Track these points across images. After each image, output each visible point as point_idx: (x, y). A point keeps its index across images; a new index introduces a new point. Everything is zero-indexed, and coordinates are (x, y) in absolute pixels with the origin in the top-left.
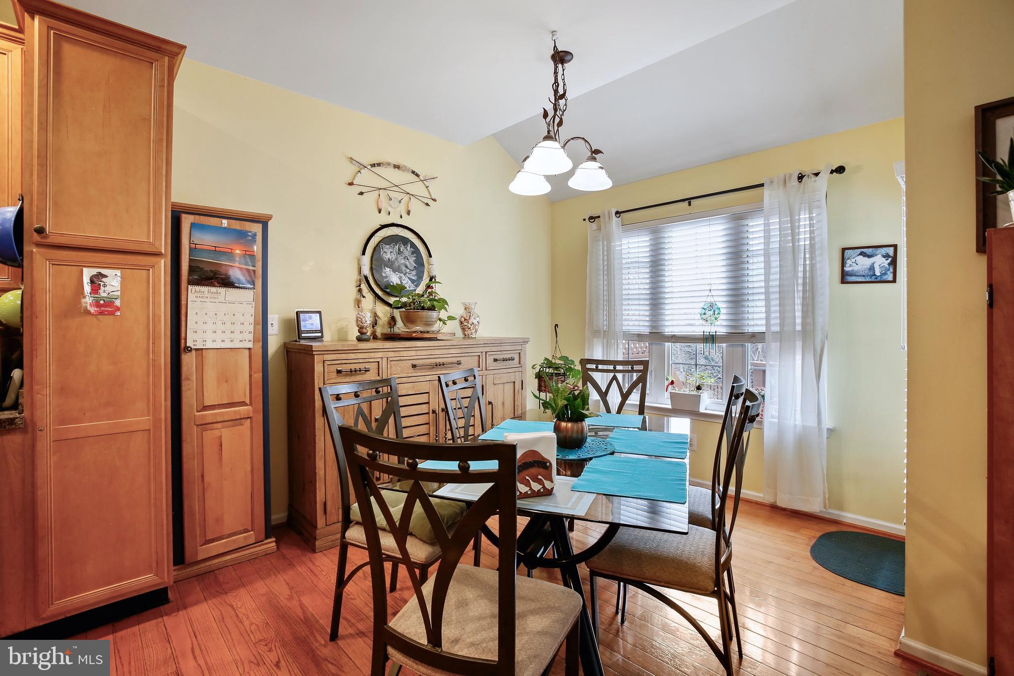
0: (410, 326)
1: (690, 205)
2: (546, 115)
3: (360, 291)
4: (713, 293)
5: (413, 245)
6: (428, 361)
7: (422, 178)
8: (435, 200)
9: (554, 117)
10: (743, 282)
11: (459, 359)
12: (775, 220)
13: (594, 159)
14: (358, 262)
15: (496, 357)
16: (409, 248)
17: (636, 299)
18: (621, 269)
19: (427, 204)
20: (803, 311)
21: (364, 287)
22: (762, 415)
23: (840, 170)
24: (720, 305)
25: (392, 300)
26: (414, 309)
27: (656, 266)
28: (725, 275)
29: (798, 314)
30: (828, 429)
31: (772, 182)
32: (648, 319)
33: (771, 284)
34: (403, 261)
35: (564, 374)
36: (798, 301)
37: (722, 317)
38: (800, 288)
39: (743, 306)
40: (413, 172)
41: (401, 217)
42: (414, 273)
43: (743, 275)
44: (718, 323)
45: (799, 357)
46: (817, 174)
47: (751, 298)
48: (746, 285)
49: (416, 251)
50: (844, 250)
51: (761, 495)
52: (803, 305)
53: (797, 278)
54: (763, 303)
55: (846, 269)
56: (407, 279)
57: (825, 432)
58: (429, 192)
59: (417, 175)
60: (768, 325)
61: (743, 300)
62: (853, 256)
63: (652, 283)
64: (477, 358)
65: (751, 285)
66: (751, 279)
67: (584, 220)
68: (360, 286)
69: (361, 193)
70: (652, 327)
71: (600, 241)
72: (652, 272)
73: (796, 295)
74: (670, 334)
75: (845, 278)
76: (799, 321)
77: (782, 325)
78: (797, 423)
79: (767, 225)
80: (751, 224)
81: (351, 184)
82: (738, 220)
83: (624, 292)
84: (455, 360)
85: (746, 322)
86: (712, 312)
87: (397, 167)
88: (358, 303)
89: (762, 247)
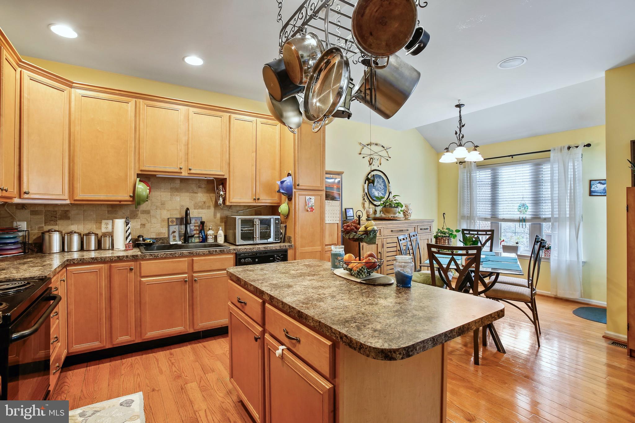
0: (387, 214)
1: (512, 157)
2: (456, 133)
3: (364, 199)
4: (525, 199)
5: (383, 179)
6: (397, 229)
7: (385, 148)
8: (390, 158)
9: (460, 134)
10: (540, 194)
11: (407, 228)
12: (556, 166)
13: (476, 150)
14: (363, 187)
15: (421, 228)
16: (381, 180)
17: (484, 201)
18: (476, 187)
19: (387, 160)
20: (570, 208)
21: (365, 198)
22: (550, 255)
23: (589, 145)
24: (528, 205)
25: (375, 203)
26: (390, 207)
27: (494, 185)
28: (530, 191)
29: (568, 209)
30: (583, 262)
31: (554, 149)
32: (490, 211)
33: (554, 195)
34: (379, 186)
35: (449, 237)
36: (568, 204)
37: (529, 210)
38: (569, 197)
39: (540, 206)
40: (382, 146)
41: (378, 166)
42: (383, 191)
43: (540, 191)
44: (527, 213)
45: (568, 230)
46: (577, 147)
47: (544, 202)
48: (541, 196)
49: (384, 181)
50: (591, 181)
51: (550, 293)
52: (570, 205)
53: (567, 193)
54: (550, 204)
55: (592, 189)
56: (381, 193)
57: (581, 263)
58: (388, 154)
59: (384, 147)
60: (552, 214)
61: (540, 203)
62: (595, 184)
63: (492, 194)
64: (414, 228)
65: (544, 196)
66: (544, 193)
67: (457, 163)
68: (364, 197)
69: (364, 157)
70: (492, 215)
71: (465, 173)
72: (492, 188)
73: (566, 201)
74: (502, 218)
75: (591, 193)
76: (568, 212)
77: (559, 214)
78: (567, 259)
79: (552, 169)
80: (544, 167)
81: (360, 154)
82: (538, 165)
83: (478, 198)
84: (406, 229)
85: (541, 213)
86: (524, 208)
87: (376, 144)
88: (364, 204)
89: (550, 178)
